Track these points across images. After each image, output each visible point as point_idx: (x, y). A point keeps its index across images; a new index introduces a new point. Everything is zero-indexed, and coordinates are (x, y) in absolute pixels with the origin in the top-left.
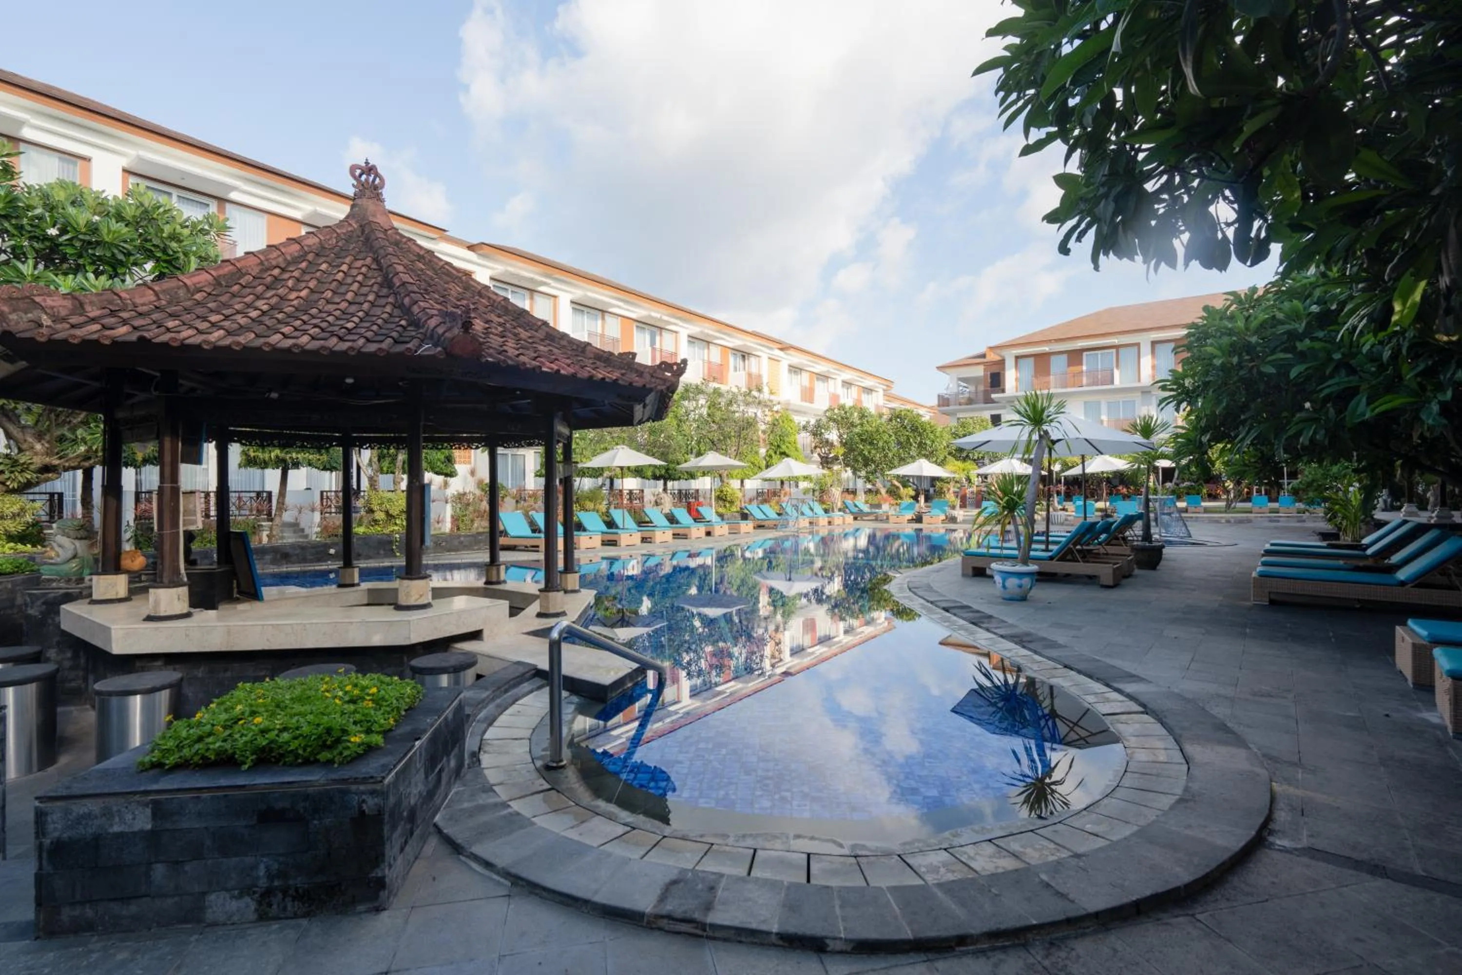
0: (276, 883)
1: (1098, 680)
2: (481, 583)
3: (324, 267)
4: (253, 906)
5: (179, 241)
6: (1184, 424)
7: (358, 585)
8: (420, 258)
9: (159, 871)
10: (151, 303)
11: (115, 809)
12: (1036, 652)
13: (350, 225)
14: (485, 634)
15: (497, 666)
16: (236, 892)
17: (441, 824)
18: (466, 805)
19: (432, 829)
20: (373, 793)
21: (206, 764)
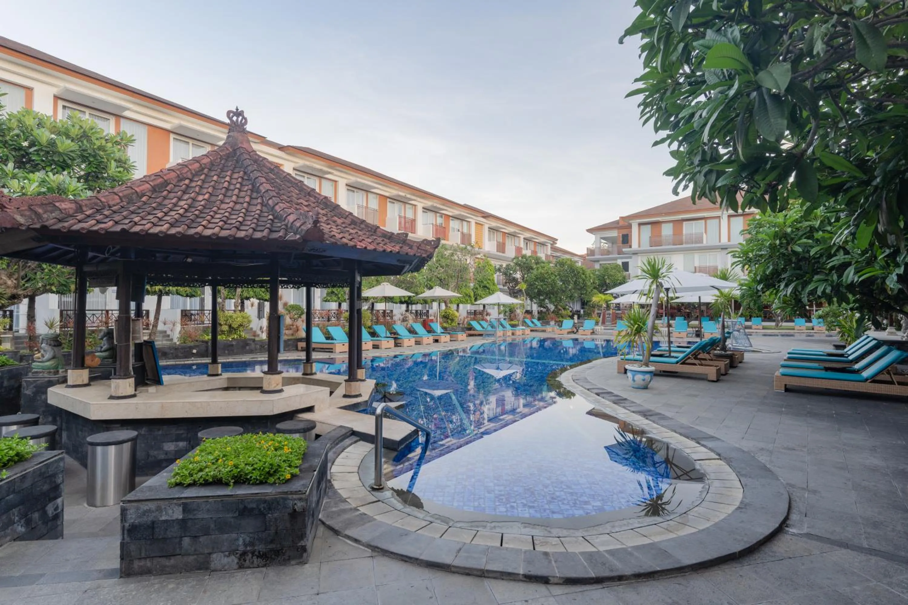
0: (248, 548)
1: (692, 439)
2: (299, 374)
3: (215, 178)
4: (236, 561)
5: (104, 151)
6: (746, 277)
7: (221, 375)
8: (271, 170)
9: (186, 541)
10: (118, 204)
11: (163, 507)
12: (654, 422)
13: (227, 149)
14: (316, 408)
15: (329, 429)
16: (227, 553)
17: (323, 519)
18: (334, 509)
19: (319, 522)
20: (300, 499)
21: (206, 484)
